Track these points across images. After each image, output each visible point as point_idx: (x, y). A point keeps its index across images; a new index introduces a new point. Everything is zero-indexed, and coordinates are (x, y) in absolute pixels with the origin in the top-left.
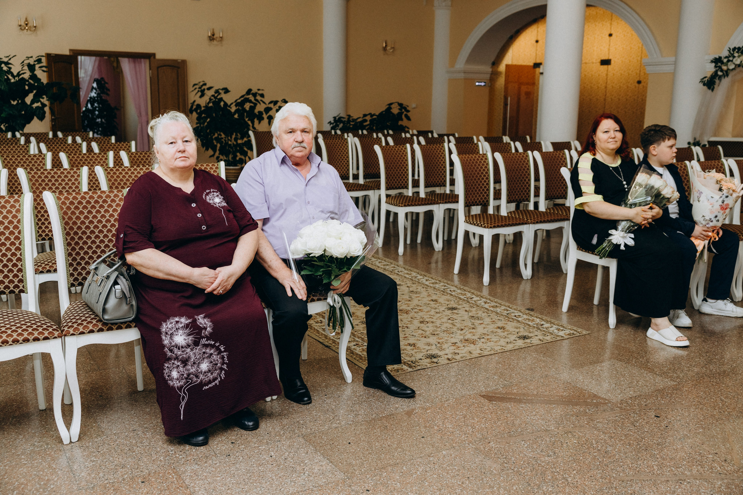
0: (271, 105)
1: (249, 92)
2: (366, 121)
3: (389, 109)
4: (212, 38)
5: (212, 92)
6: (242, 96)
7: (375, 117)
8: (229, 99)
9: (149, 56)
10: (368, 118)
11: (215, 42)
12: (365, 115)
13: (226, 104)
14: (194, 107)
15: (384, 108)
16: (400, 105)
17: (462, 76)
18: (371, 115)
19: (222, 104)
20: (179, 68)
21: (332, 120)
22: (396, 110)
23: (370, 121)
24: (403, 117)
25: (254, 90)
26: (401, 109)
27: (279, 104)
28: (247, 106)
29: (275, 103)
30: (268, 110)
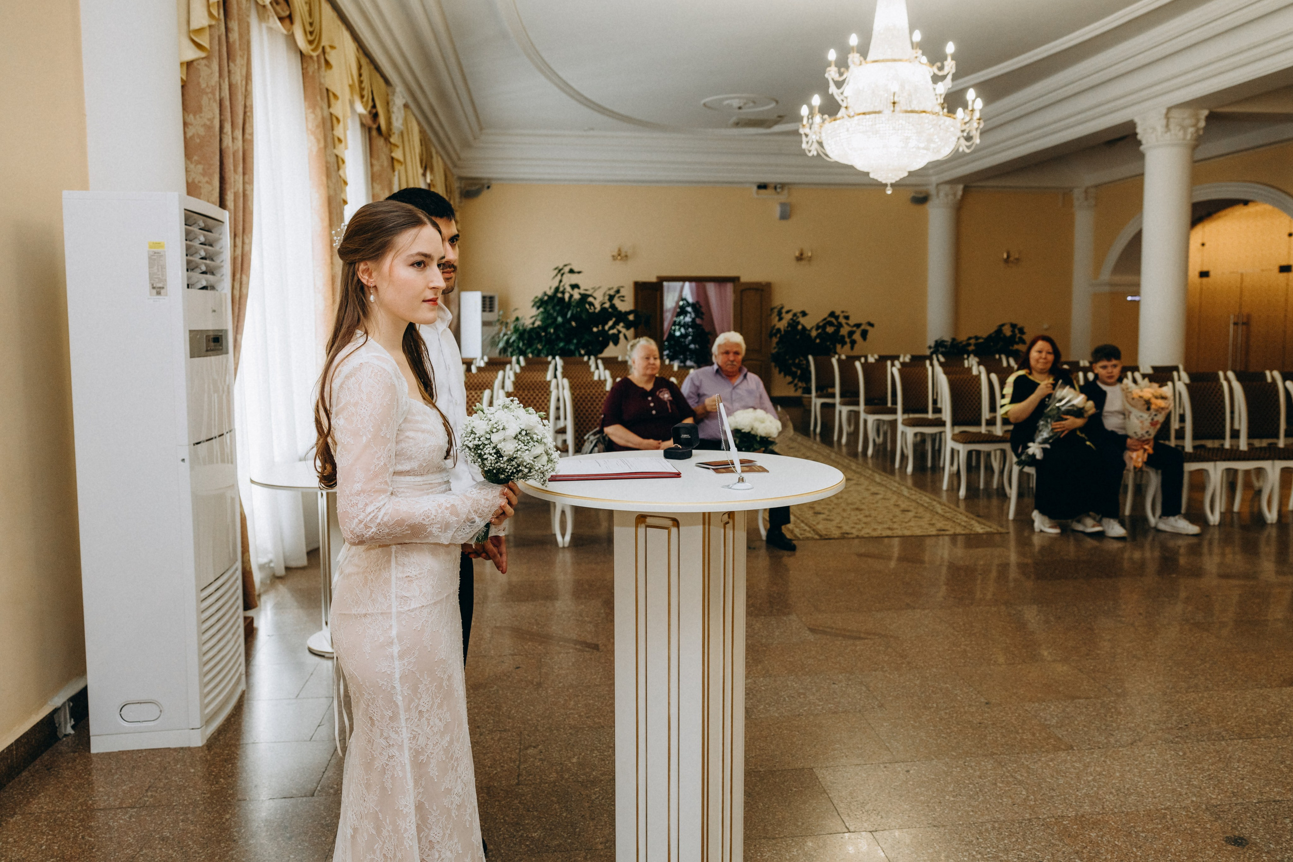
0: (855, 329)
1: (832, 314)
2: (969, 345)
3: (999, 331)
4: (800, 258)
5: (790, 316)
6: (825, 319)
7: (981, 341)
8: (808, 322)
9: (734, 280)
10: (972, 341)
11: (803, 262)
12: (970, 338)
13: (804, 328)
14: (774, 331)
15: (992, 330)
16: (1013, 326)
17: (1107, 289)
18: (977, 338)
19: (800, 327)
20: (762, 290)
21: (933, 344)
22: (1007, 332)
23: (976, 345)
24: (1017, 340)
25: (838, 313)
26: (1013, 331)
27: (863, 327)
28: (830, 330)
29: (858, 326)
30: (851, 333)
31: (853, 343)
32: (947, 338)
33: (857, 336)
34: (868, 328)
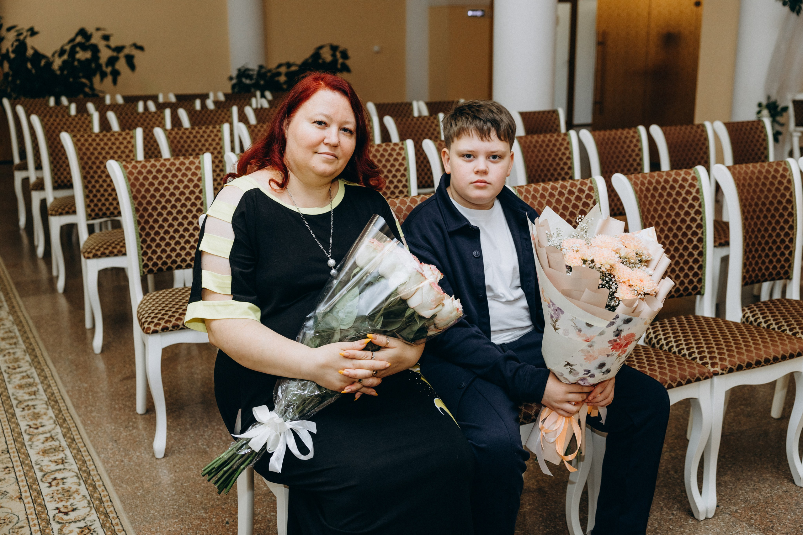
0: (117, 53)
1: (82, 32)
2: (279, 74)
3: (316, 55)
5: (13, 35)
6: (72, 40)
7: (293, 68)
8: (43, 45)
10: (283, 70)
12: (280, 66)
16: (334, 48)
18: (289, 65)
19: (31, 52)
21: (234, 73)
22: (327, 55)
23: (287, 74)
24: (339, 66)
25: (90, 29)
26: (334, 55)
27: (126, 51)
28: (82, 55)
29: (119, 49)
30: (112, 61)
31: (116, 74)
32: (253, 65)
33: (121, 65)
34: (135, 52)
